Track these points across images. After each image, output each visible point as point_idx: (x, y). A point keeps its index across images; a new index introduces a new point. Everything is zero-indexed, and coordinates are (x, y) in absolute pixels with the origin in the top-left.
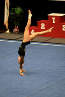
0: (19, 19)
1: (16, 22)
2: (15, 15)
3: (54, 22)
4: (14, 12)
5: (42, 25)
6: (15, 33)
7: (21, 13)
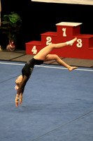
0: (15, 31)
1: (10, 35)
2: (10, 25)
3: (64, 35)
4: (8, 20)
5: (47, 38)
6: (9, 51)
7: (18, 22)
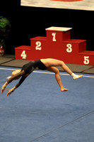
0: (5, 35)
